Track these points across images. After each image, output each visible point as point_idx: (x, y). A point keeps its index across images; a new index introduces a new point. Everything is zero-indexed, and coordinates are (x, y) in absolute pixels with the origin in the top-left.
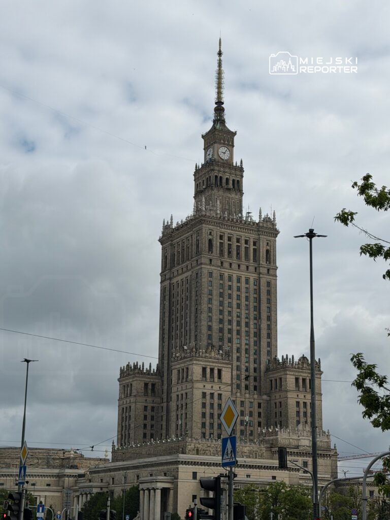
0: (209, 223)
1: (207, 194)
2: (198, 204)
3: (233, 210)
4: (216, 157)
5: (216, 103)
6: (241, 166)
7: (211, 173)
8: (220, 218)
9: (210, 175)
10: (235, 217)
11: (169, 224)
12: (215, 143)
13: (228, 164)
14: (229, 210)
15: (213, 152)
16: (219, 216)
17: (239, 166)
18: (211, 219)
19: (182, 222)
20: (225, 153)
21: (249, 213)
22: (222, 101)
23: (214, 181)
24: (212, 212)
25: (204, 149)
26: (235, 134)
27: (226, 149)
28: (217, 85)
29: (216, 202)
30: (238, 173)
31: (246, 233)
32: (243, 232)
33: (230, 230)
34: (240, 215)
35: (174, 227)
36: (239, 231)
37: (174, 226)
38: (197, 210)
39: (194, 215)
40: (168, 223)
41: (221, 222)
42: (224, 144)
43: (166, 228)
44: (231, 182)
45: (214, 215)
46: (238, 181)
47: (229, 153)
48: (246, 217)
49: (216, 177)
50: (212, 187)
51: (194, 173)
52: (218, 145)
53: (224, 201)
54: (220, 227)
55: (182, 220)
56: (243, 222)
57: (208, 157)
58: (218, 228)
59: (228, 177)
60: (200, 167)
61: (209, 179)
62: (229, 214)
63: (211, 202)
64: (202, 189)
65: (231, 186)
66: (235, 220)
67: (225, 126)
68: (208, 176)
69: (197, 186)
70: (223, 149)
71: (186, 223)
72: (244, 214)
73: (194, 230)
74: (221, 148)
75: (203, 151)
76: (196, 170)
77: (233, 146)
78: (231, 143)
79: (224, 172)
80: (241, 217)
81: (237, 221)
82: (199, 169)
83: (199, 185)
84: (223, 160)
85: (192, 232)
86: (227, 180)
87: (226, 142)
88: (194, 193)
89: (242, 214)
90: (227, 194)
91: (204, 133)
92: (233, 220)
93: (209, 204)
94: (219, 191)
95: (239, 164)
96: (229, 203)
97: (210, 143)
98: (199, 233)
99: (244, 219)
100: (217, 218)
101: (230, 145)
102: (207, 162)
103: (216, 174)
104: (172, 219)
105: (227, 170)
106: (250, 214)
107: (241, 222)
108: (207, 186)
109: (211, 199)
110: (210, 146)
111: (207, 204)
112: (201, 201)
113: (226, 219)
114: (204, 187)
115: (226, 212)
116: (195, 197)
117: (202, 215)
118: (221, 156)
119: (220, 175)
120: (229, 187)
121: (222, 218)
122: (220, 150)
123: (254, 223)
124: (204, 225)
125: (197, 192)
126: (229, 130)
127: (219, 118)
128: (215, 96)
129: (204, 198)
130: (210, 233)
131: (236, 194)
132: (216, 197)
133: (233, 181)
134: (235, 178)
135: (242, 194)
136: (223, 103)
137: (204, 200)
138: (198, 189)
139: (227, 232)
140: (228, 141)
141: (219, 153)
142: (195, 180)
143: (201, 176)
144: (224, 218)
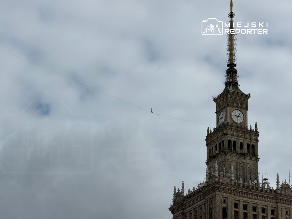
0: (223, 190)
1: (220, 159)
2: (211, 170)
3: (249, 176)
4: (229, 120)
5: (228, 65)
6: (256, 130)
7: (224, 137)
8: (235, 184)
9: (223, 139)
10: (250, 184)
11: (181, 191)
12: (228, 106)
13: (243, 128)
14: (244, 176)
15: (226, 115)
16: (233, 183)
17: (253, 130)
18: (225, 185)
19: (194, 189)
20: (238, 116)
21: (265, 179)
22: (235, 63)
23: (227, 146)
24: (225, 179)
25: (216, 113)
26: (249, 96)
27: (239, 112)
28: (228, 47)
29: (230, 168)
30: (253, 137)
31: (263, 201)
32: (260, 200)
33: (245, 197)
34: (256, 182)
35: (185, 195)
36: (255, 199)
37: (186, 193)
38: (209, 177)
39: (207, 182)
40: (179, 190)
41: (235, 189)
42: (237, 107)
43: (178, 195)
44: (245, 147)
45: (228, 182)
46: (253, 146)
47: (242, 116)
48: (263, 184)
49: (230, 141)
50: (225, 152)
51: (205, 138)
52: (231, 108)
53: (238, 167)
54: (234, 194)
55: (194, 187)
56: (260, 189)
57: (221, 121)
58: (233, 196)
59: (242, 141)
60: (213, 131)
61: (222, 144)
62: (244, 181)
63: (224, 168)
64: (214, 154)
65: (245, 150)
66: (250, 187)
67: (238, 89)
68: (220, 141)
69: (209, 152)
70: (236, 113)
71: (198, 191)
72: (260, 181)
73: (207, 197)
74: (234, 112)
75: (216, 114)
76: (208, 134)
77: (247, 109)
78: (244, 106)
79: (238, 136)
80: (257, 184)
81: (253, 188)
82: (211, 134)
83: (211, 150)
84: (236, 123)
85: (204, 200)
86: (242, 144)
87: (240, 105)
88: (206, 159)
89: (258, 181)
90: (242, 160)
91: (216, 96)
92: (248, 187)
93: (222, 171)
94: (232, 156)
95: (253, 128)
96: (244, 169)
97: (222, 106)
98: (212, 200)
99: (261, 185)
100: (231, 185)
101: (244, 108)
102: (220, 126)
103: (229, 139)
104: (183, 187)
105: (241, 134)
106: (266, 181)
107: (257, 189)
108: (220, 151)
109: (224, 165)
110: (222, 109)
111: (221, 170)
112: (214, 167)
113: (241, 186)
114: (217, 152)
115: (241, 179)
116: (207, 163)
117: (215, 183)
118: (234, 120)
119: (234, 139)
120: (243, 152)
121: (237, 184)
122: (233, 114)
123: (271, 190)
124: (217, 193)
125: (209, 157)
126: (242, 93)
127: (231, 80)
128: (227, 58)
129: (217, 163)
130: (224, 201)
131: (251, 160)
132: (229, 163)
133: (248, 145)
134: (249, 143)
135: (257, 159)
136: (235, 65)
137: (217, 166)
138: (211, 155)
139: (242, 200)
140: (241, 104)
141: (233, 117)
142: (207, 145)
143: (214, 141)
144: (239, 185)
